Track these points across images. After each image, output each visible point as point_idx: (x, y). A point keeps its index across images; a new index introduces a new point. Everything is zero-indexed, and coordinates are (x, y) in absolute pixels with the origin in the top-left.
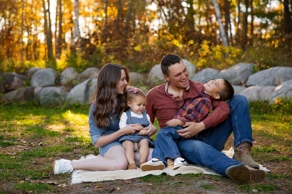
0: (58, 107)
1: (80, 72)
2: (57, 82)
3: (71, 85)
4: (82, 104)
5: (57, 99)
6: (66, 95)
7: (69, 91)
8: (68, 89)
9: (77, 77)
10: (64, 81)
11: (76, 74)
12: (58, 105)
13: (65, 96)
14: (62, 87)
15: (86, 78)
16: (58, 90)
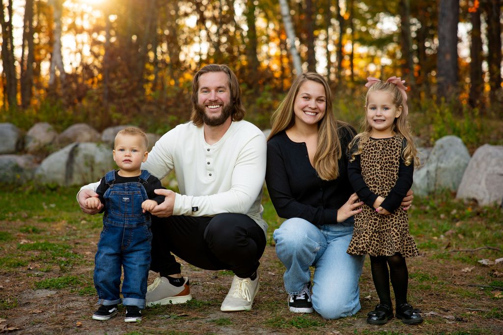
0: (20, 189)
1: (59, 131)
2: (20, 146)
3: (43, 152)
4: (61, 184)
5: (18, 176)
6: (35, 169)
7: (40, 162)
8: (38, 159)
9: (54, 138)
10: (31, 145)
11: (52, 134)
12: (20, 185)
13: (32, 171)
14: (29, 155)
15: (69, 141)
16: (21, 160)
